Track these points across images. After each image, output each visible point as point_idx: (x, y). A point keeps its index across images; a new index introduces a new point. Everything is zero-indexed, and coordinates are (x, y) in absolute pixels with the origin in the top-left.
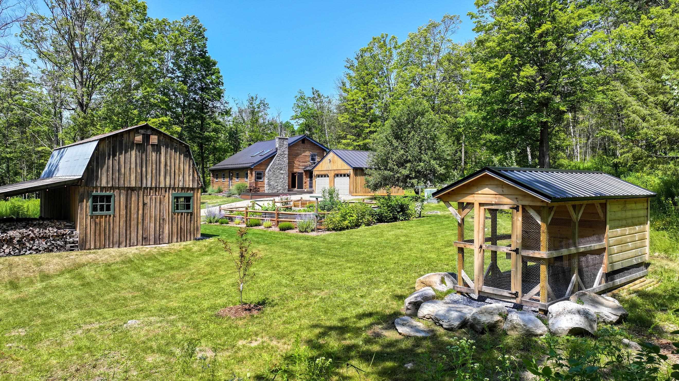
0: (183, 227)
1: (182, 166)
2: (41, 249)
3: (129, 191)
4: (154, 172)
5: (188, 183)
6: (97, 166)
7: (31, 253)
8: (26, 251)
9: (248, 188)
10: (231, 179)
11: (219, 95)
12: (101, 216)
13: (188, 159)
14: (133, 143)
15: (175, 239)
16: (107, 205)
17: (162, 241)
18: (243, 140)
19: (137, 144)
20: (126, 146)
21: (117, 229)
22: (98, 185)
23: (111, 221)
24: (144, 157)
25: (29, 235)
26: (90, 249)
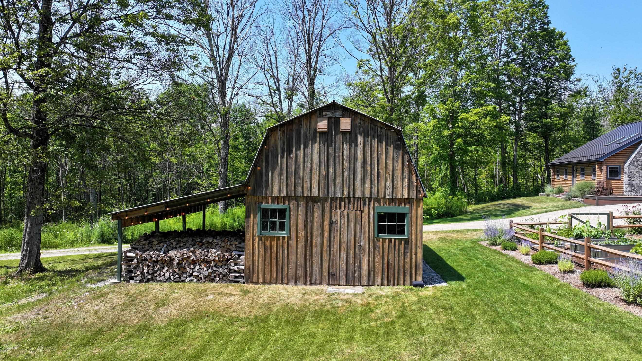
0: (392, 262)
1: (390, 163)
2: (201, 276)
3: (310, 203)
4: (346, 174)
5: (400, 192)
6: (267, 167)
7: (191, 281)
8: (186, 278)
9: (595, 189)
10: (574, 176)
11: (568, 72)
12: (272, 238)
13: (401, 152)
14: (315, 132)
15: (379, 281)
16: (280, 223)
17: (359, 281)
18: (602, 126)
19: (322, 133)
20: (306, 136)
21: (293, 258)
22: (268, 193)
23: (286, 245)
24: (331, 151)
25: (189, 257)
26: (257, 283)
